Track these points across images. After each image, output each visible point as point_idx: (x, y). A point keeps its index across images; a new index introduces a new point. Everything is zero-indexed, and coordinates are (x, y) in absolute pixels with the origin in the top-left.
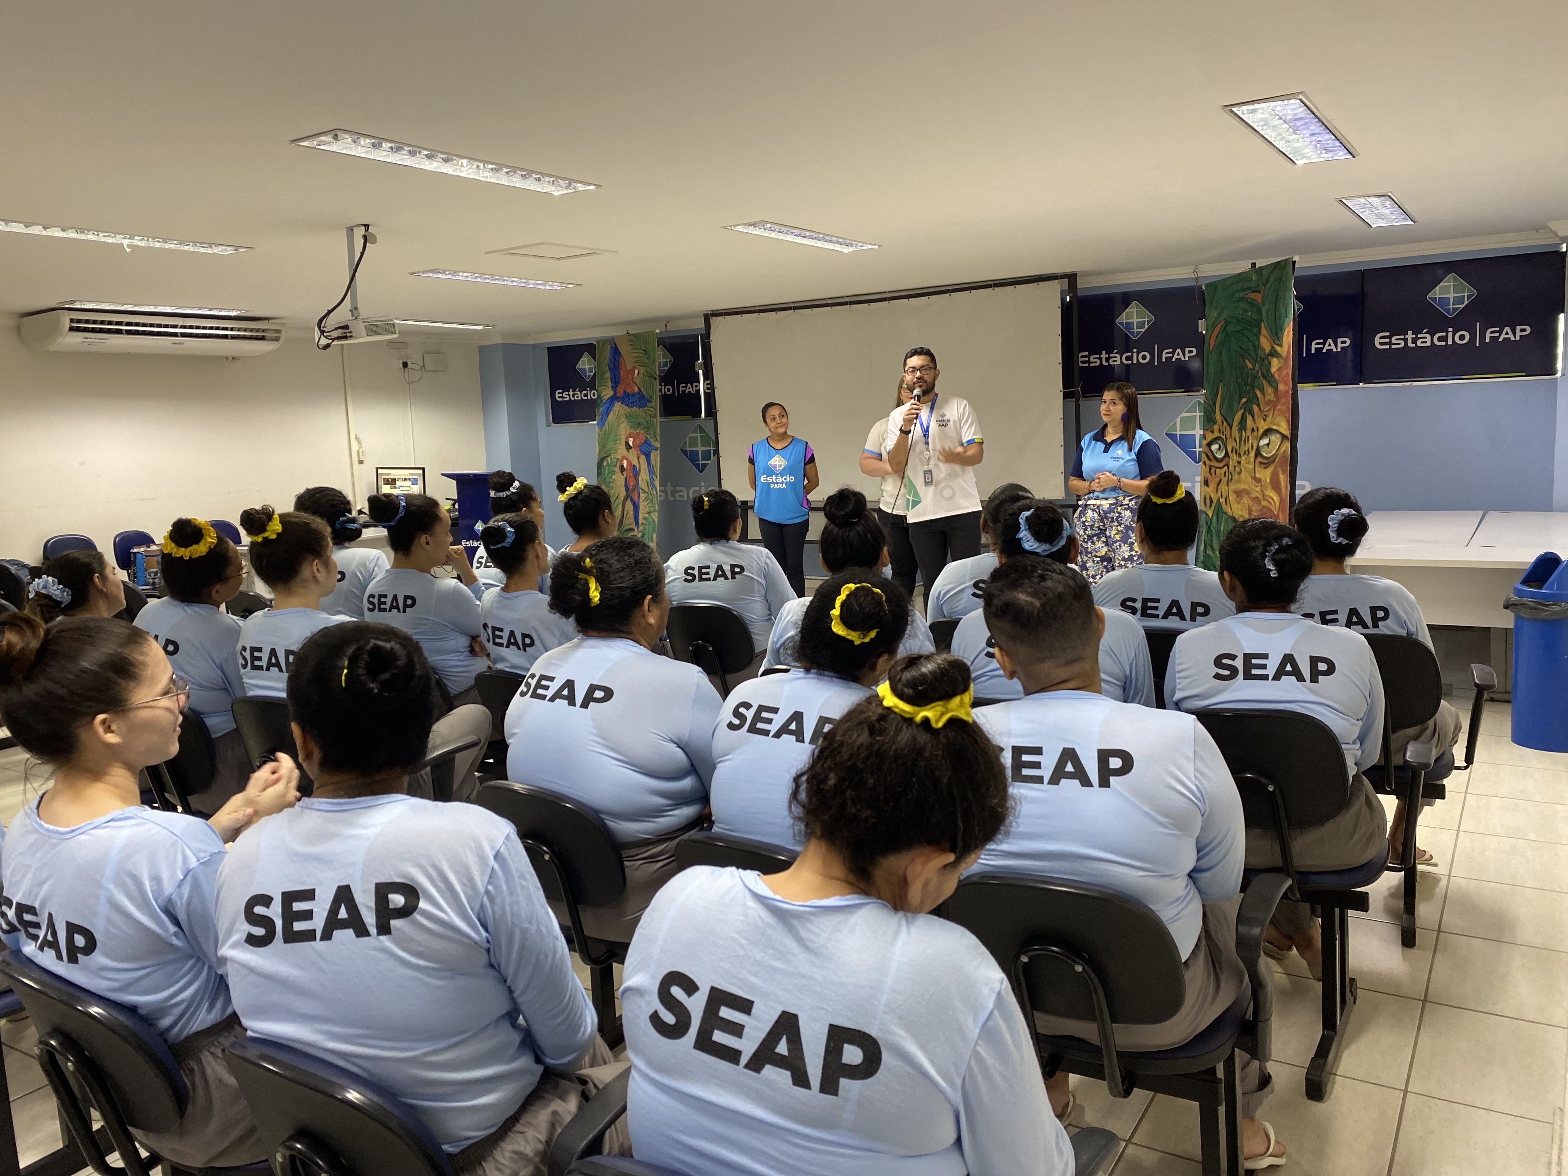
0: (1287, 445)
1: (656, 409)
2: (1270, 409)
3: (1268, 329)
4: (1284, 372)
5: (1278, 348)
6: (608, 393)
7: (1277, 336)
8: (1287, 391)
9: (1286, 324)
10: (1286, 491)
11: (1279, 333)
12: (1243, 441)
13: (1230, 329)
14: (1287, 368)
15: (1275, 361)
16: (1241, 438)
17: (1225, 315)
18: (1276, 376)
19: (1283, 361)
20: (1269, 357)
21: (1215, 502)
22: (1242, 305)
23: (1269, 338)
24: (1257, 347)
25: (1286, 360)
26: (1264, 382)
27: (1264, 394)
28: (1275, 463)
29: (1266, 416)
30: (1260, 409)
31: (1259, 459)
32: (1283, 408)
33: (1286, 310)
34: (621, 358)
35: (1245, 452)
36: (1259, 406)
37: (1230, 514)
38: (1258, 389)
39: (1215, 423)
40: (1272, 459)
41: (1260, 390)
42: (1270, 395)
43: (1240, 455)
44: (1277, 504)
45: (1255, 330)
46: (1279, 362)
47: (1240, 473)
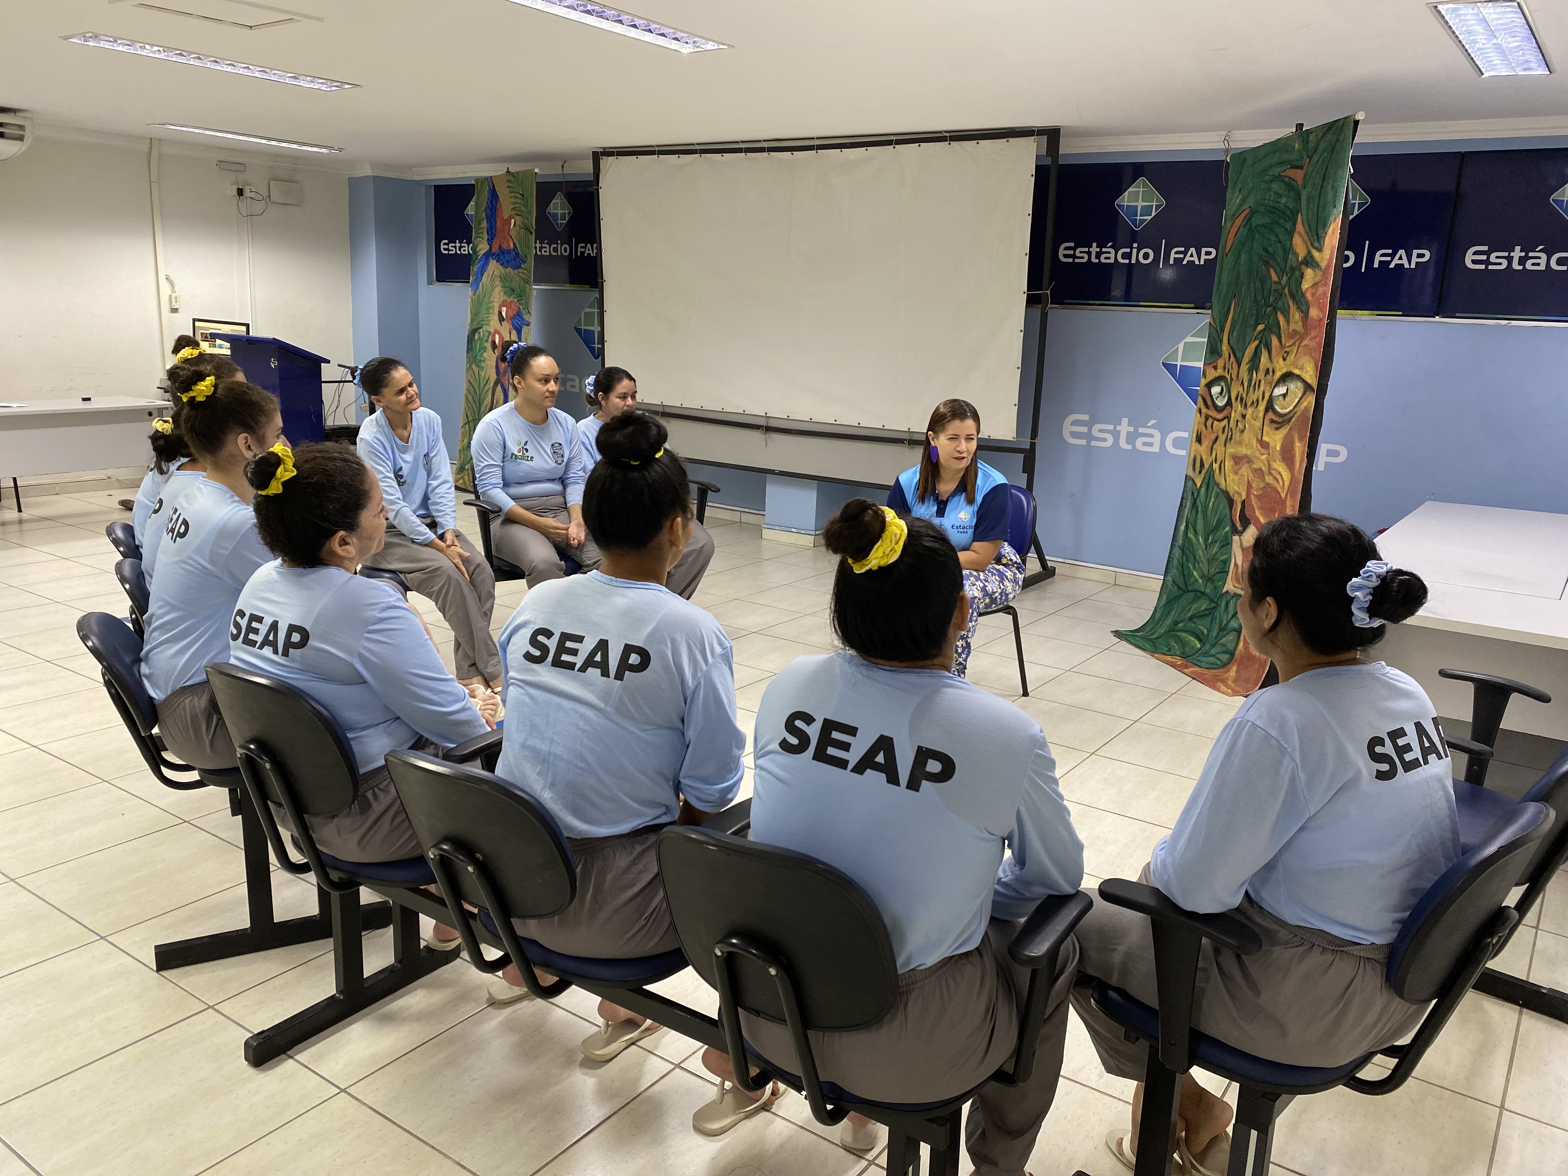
0: (1311, 399)
1: (530, 272)
2: (1294, 344)
3: (1306, 225)
4: (1320, 290)
5: (1316, 254)
6: (483, 247)
7: (1317, 235)
8: (1321, 320)
9: (1332, 218)
10: (1300, 467)
11: (1320, 231)
12: (1253, 385)
13: (1257, 220)
14: (1326, 285)
15: (1309, 272)
16: (1250, 380)
17: (1251, 202)
18: (1309, 296)
19: (1321, 273)
20: (1303, 267)
21: (1206, 466)
22: (1275, 186)
23: (1306, 238)
24: (1288, 250)
25: (1325, 272)
26: (1291, 303)
27: (1288, 321)
28: (1291, 423)
29: (1288, 353)
30: (1280, 342)
31: (1270, 415)
32: (1313, 344)
33: (1335, 196)
34: (499, 204)
35: (1253, 402)
36: (1279, 338)
37: (1223, 487)
38: (1282, 312)
39: (1220, 355)
40: (1286, 417)
41: (1285, 316)
42: (1296, 322)
43: (1246, 405)
44: (1287, 483)
45: (1288, 226)
46: (1316, 275)
47: (1242, 431)
